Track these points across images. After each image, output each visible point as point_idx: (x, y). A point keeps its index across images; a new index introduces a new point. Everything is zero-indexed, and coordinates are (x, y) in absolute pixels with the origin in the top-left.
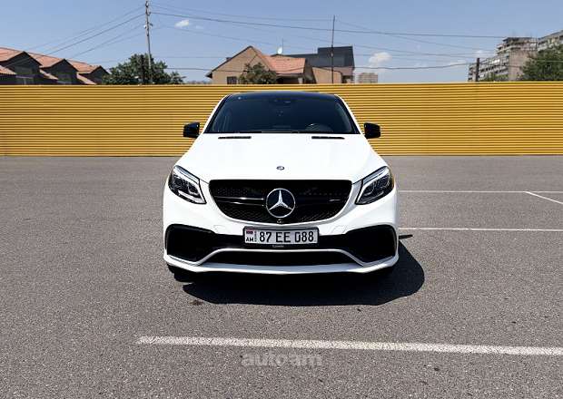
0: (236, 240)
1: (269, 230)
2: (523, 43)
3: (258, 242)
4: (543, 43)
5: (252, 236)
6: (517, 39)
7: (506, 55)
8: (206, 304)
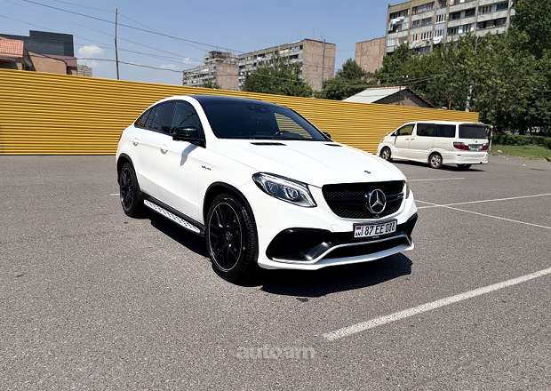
0: (346, 237)
1: (372, 224)
2: (224, 57)
3: (364, 235)
4: (242, 59)
5: (360, 231)
6: (220, 53)
7: (213, 66)
8: (312, 299)
